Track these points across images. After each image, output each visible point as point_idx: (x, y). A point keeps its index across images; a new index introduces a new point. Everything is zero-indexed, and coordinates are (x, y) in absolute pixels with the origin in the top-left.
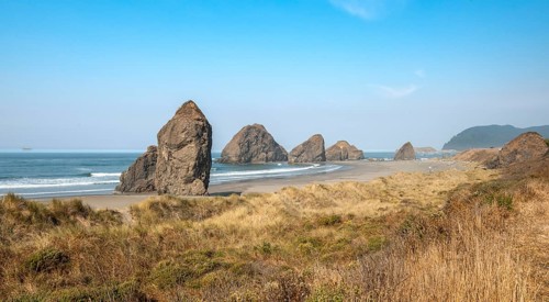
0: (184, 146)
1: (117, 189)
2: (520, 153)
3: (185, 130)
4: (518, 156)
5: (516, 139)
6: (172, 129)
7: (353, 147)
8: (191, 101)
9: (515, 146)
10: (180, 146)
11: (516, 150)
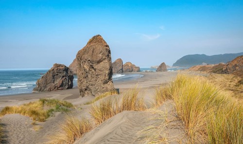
0: (101, 61)
1: (35, 89)
2: (238, 66)
3: (101, 52)
4: (237, 68)
5: (235, 59)
6: (93, 52)
7: (134, 65)
8: (99, 35)
9: (235, 62)
10: (99, 62)
11: (236, 65)
